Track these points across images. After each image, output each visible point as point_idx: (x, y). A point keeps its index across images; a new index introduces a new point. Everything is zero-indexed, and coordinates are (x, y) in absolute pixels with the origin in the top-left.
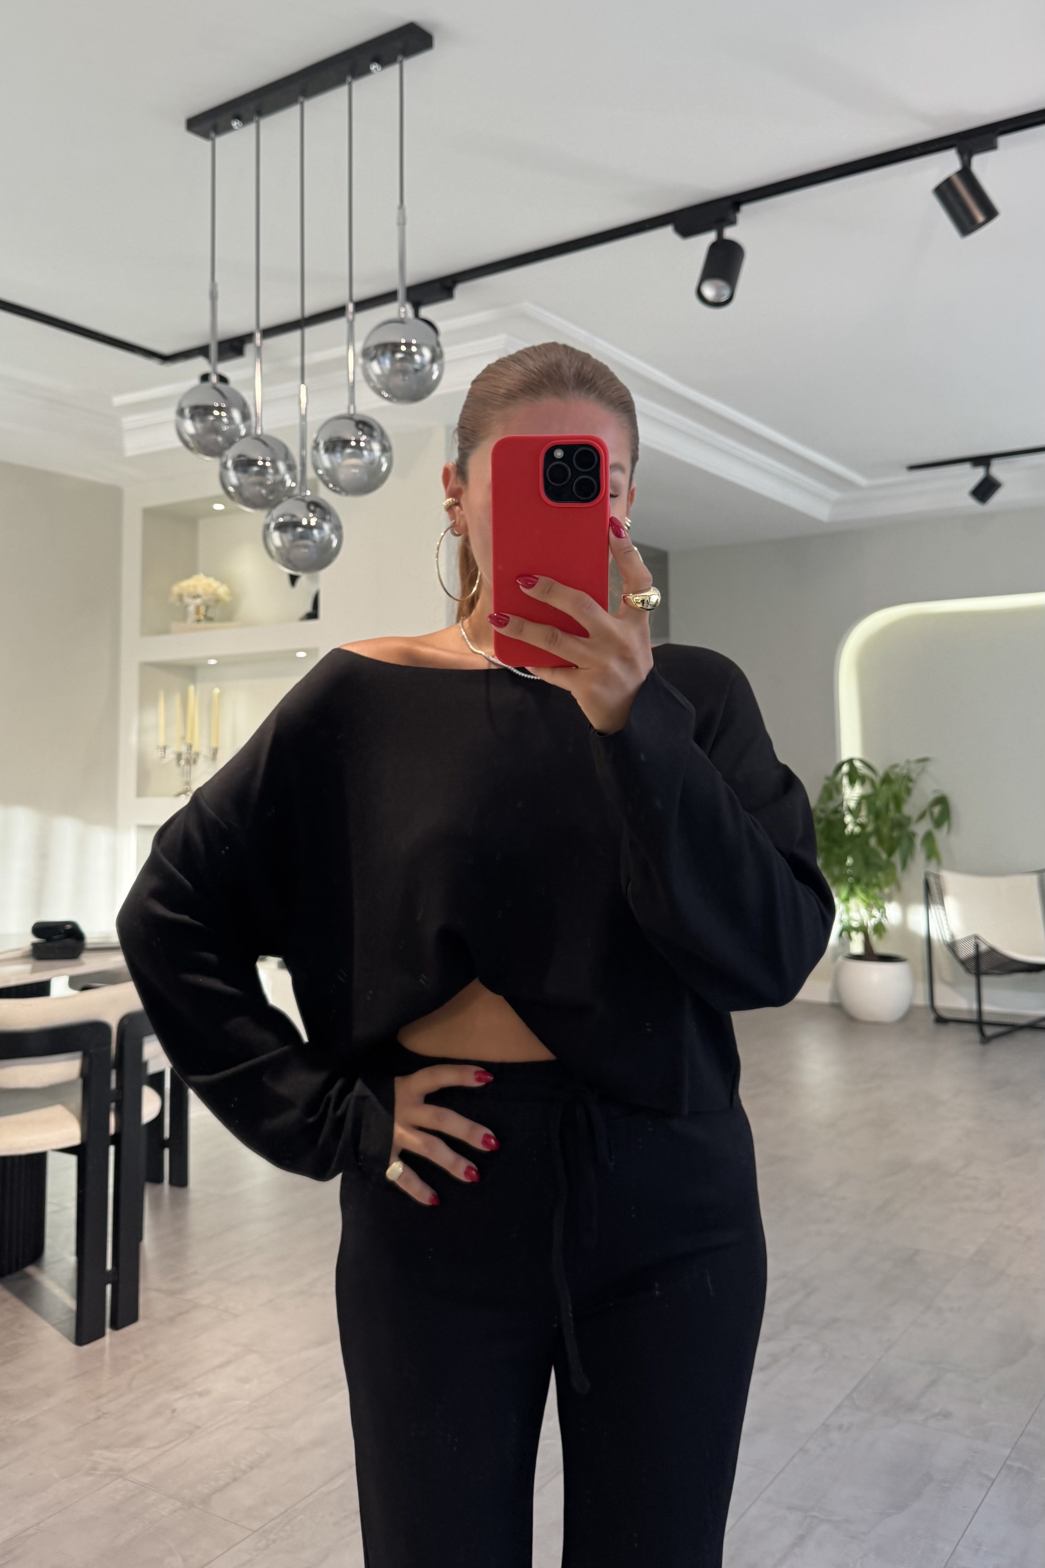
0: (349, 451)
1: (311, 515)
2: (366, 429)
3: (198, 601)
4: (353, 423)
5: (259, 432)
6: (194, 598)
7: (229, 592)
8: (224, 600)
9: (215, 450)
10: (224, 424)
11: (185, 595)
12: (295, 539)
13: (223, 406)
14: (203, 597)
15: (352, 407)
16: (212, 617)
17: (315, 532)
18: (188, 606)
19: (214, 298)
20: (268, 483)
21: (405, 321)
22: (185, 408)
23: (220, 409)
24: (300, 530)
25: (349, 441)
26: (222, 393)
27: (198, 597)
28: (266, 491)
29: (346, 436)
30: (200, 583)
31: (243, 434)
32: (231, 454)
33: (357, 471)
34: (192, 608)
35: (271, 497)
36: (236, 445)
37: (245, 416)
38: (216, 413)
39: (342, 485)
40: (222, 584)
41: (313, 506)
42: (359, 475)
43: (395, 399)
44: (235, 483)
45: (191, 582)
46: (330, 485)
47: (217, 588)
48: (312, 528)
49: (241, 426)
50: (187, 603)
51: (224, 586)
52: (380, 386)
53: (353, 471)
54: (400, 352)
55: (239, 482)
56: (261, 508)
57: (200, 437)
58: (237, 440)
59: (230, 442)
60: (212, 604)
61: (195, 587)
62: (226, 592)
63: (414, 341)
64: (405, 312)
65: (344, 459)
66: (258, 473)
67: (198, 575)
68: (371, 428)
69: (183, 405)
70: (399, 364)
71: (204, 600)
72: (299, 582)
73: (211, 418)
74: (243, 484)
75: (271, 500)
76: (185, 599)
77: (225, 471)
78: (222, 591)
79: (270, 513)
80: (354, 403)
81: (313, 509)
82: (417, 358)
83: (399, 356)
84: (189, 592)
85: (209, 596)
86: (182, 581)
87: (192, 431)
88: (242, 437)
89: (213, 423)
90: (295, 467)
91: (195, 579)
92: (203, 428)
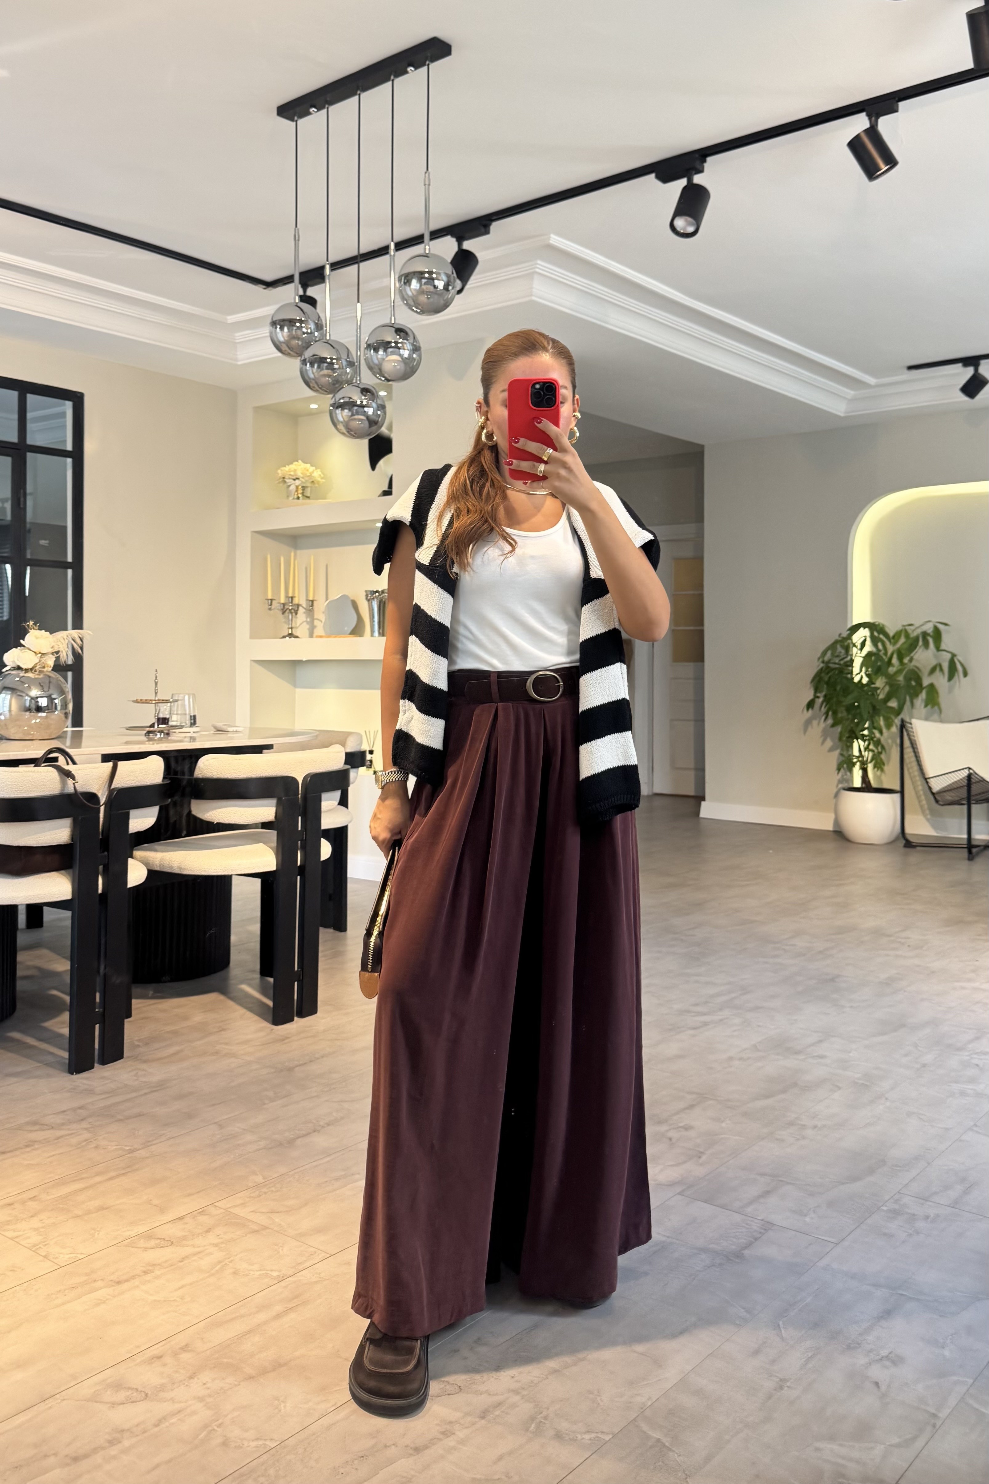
0: (390, 350)
1: (363, 397)
2: (402, 334)
3: (297, 482)
4: (394, 329)
5: (328, 338)
6: (294, 480)
7: (322, 476)
8: (318, 482)
9: (298, 352)
10: (304, 333)
11: (287, 477)
12: (353, 415)
13: (303, 319)
14: (301, 479)
15: (393, 318)
16: (308, 495)
17: (366, 409)
18: (289, 486)
19: (296, 239)
20: (335, 375)
21: (429, 255)
22: (276, 321)
23: (301, 321)
24: (356, 408)
25: (390, 342)
26: (302, 310)
27: (298, 479)
28: (333, 381)
29: (389, 339)
30: (299, 468)
31: (317, 339)
32: (308, 354)
33: (396, 364)
34: (293, 488)
35: (337, 386)
36: (312, 347)
37: (319, 327)
38: (298, 324)
39: (386, 375)
40: (316, 469)
41: (365, 391)
42: (398, 367)
43: (423, 312)
44: (312, 376)
45: (293, 467)
46: (378, 376)
47: (313, 472)
48: (364, 407)
49: (316, 334)
50: (289, 484)
51: (319, 470)
52: (411, 302)
53: (393, 364)
54: (425, 278)
55: (314, 376)
56: (329, 393)
57: (287, 343)
58: (312, 343)
59: (308, 345)
60: (308, 485)
61: (295, 471)
62: (320, 475)
63: (434, 270)
64: (429, 249)
65: (387, 356)
66: (327, 368)
67: (297, 461)
68: (406, 333)
69: (274, 319)
70: (424, 287)
71: (302, 482)
72: (378, 466)
73: (295, 328)
74: (317, 376)
75: (337, 388)
76: (287, 481)
77: (304, 367)
78: (317, 474)
79: (334, 396)
80: (394, 316)
81: (364, 393)
82: (436, 282)
83: (424, 281)
84: (290, 475)
85: (307, 479)
86: (285, 466)
87: (282, 339)
88: (316, 341)
89: (296, 332)
90: (354, 363)
91: (296, 465)
92: (289, 336)
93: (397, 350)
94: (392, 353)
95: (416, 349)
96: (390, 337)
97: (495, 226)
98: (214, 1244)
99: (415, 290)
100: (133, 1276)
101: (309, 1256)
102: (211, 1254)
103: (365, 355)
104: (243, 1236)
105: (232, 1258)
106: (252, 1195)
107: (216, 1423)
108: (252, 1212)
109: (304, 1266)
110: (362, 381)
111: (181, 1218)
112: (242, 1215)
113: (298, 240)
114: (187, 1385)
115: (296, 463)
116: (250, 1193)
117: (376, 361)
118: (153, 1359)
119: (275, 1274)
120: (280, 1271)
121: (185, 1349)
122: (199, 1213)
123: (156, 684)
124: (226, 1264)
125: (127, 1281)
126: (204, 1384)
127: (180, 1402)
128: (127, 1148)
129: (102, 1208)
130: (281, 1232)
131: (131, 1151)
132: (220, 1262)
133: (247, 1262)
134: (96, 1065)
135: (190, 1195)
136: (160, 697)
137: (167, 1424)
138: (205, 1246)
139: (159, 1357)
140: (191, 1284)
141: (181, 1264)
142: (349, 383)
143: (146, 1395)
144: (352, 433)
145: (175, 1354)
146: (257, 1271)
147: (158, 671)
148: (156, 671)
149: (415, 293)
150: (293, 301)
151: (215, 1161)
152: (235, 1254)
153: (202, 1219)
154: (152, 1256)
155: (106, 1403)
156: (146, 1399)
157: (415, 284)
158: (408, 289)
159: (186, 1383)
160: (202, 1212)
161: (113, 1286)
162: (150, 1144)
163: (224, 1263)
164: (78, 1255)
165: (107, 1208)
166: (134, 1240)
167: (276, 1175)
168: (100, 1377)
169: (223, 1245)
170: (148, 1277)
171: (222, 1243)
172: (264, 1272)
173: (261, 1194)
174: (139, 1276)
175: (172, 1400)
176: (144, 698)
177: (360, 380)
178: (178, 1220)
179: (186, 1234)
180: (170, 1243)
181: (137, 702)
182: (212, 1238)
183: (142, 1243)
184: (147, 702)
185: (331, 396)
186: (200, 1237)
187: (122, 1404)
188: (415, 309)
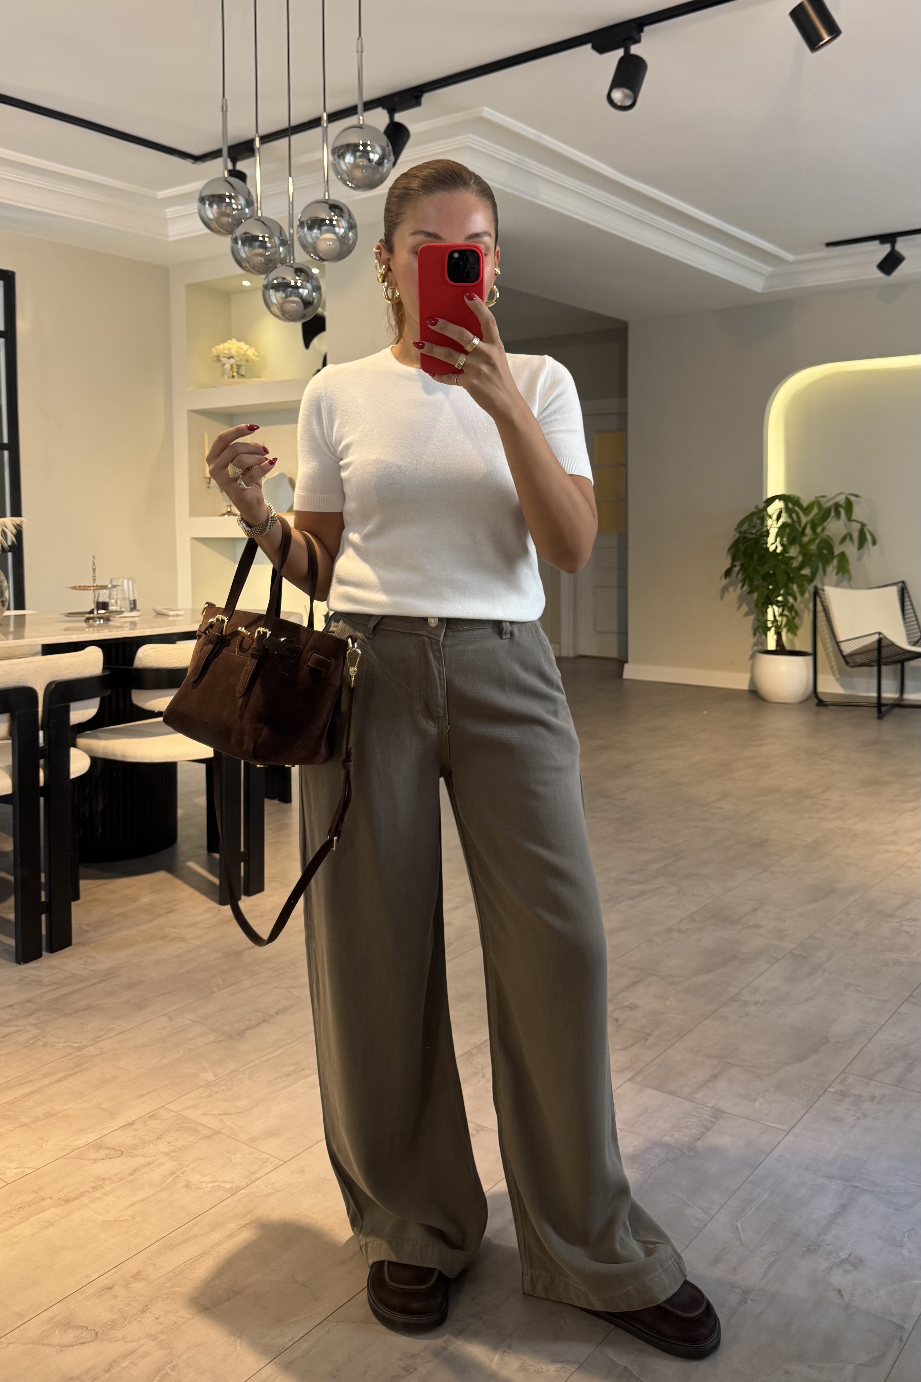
0: (325, 228)
1: (297, 278)
2: (337, 211)
3: (232, 361)
4: (327, 206)
5: (259, 215)
6: (229, 358)
7: (256, 354)
8: (253, 361)
9: (228, 230)
10: (234, 209)
11: (221, 356)
12: (287, 297)
13: (233, 194)
14: (236, 358)
15: (327, 194)
16: (243, 373)
17: (301, 290)
18: (224, 365)
19: (224, 110)
20: (267, 254)
21: (363, 126)
22: (204, 197)
23: (230, 197)
24: (290, 289)
25: (325, 220)
26: (231, 185)
27: (232, 357)
28: (265, 260)
29: (323, 216)
30: (233, 346)
31: (248, 216)
32: (239, 232)
33: (331, 243)
34: (227, 366)
35: (270, 265)
36: (242, 225)
37: (250, 203)
38: (227, 200)
39: (321, 254)
40: (251, 347)
41: (299, 271)
42: (333, 246)
43: (357, 187)
44: (244, 255)
45: (226, 345)
46: (312, 255)
47: (247, 350)
48: (298, 288)
49: (247, 210)
50: (224, 363)
51: (252, 349)
52: (346, 177)
53: (328, 243)
54: (359, 151)
55: (247, 255)
56: (262, 273)
57: (217, 220)
58: (243, 221)
59: (238, 223)
60: (243, 363)
61: (229, 349)
62: (254, 354)
63: (369, 143)
64: (363, 120)
65: (321, 234)
66: (260, 247)
67: (231, 339)
68: (341, 210)
69: (203, 195)
70: (358, 160)
71: (237, 361)
72: (312, 345)
73: (224, 204)
74: (249, 256)
75: (269, 268)
76: (222, 359)
77: (235, 245)
78: (251, 352)
79: (267, 276)
80: (328, 191)
81: (299, 274)
82: (372, 156)
83: (358, 154)
84: (225, 353)
85: (241, 357)
86: (219, 344)
87: (211, 216)
88: (247, 219)
89: (225, 208)
90: (287, 242)
91: (229, 343)
92: (218, 213)
93: (332, 228)
94: (327, 231)
95: (352, 226)
96: (324, 214)
97: (427, 98)
98: (165, 1153)
99: (349, 163)
100: (82, 1193)
101: (262, 1164)
102: (162, 1164)
103: (298, 233)
104: (195, 1143)
105: (183, 1169)
106: (203, 1095)
107: (170, 1366)
108: (203, 1114)
109: (256, 1176)
110: (297, 261)
111: (131, 1124)
112: (193, 1118)
113: (226, 111)
114: (139, 1321)
115: (230, 341)
116: (201, 1094)
117: (310, 240)
118: (103, 1290)
119: (228, 1186)
120: (233, 1183)
121: (137, 1277)
122: (150, 1117)
123: (94, 570)
124: (178, 1176)
125: (76, 1199)
126: (157, 1318)
127: (131, 1342)
128: (75, 1045)
129: (49, 1115)
130: (232, 1137)
131: (80, 1049)
132: (172, 1174)
133: (200, 1173)
134: (44, 953)
135: (140, 1096)
136: (99, 582)
137: (118, 1368)
138: (155, 1156)
139: (110, 1288)
140: (143, 1200)
141: (132, 1177)
142: (283, 262)
143: (97, 1334)
144: (287, 316)
145: (127, 1284)
146: (210, 1183)
147: (96, 557)
148: (94, 557)
149: (349, 167)
150: (221, 176)
151: (165, 1057)
152: (187, 1164)
153: (153, 1123)
154: (101, 1169)
155: (55, 1346)
156: (96, 1338)
157: (349, 158)
158: (342, 163)
159: (139, 1319)
160: (153, 1116)
161: (62, 1205)
162: (98, 1040)
163: (176, 1175)
164: (25, 1170)
165: (54, 1115)
166: (84, 1150)
167: (226, 1073)
168: (48, 1314)
169: (175, 1154)
170: (97, 1194)
171: (174, 1151)
172: (216, 1184)
173: (212, 1093)
174: (89, 1192)
175: (124, 1339)
176: (82, 584)
177: (294, 260)
178: (128, 1126)
179: (137, 1142)
180: (120, 1153)
181: (74, 588)
182: (163, 1146)
183: (92, 1154)
184: (85, 588)
185: (263, 276)
186: (151, 1145)
187: (70, 1346)
188: (350, 185)
